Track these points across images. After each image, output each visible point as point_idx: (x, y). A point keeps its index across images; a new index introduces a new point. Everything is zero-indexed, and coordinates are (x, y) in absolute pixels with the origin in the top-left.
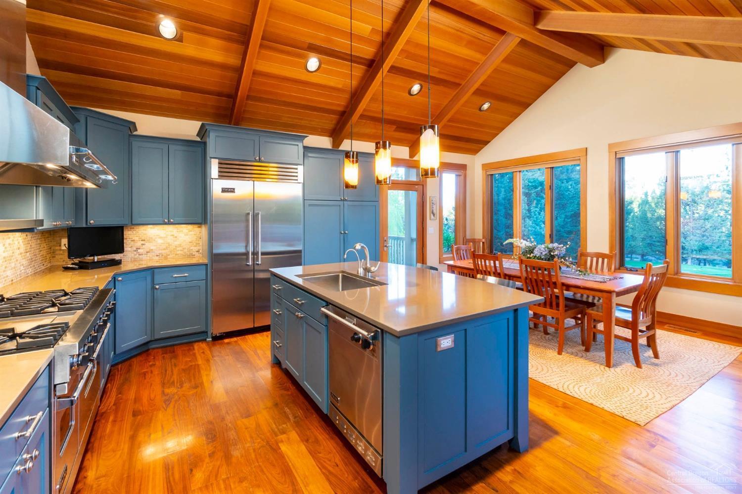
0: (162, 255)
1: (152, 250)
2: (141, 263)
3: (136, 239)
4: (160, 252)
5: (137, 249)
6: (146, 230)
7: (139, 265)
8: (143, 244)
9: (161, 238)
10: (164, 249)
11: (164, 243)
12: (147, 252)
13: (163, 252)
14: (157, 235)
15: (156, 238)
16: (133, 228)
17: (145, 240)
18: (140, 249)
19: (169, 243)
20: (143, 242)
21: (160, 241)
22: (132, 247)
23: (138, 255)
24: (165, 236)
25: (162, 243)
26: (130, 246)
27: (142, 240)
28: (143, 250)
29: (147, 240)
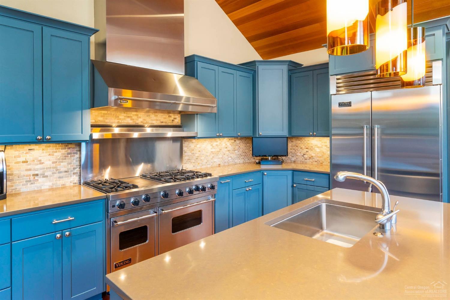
0: (319, 162)
1: (313, 156)
2: (306, 165)
3: (303, 147)
4: (318, 159)
5: (304, 154)
6: (309, 140)
7: (305, 167)
8: (307, 152)
9: (318, 147)
10: (321, 157)
11: (320, 152)
12: (310, 158)
13: (320, 159)
14: (315, 145)
15: (315, 147)
16: (302, 139)
17: (308, 148)
18: (305, 155)
19: (324, 152)
20: (307, 150)
21: (318, 150)
22: (301, 153)
23: (304, 160)
24: (320, 146)
25: (319, 152)
26: (300, 152)
27: (307, 148)
28: (307, 156)
29: (310, 149)
